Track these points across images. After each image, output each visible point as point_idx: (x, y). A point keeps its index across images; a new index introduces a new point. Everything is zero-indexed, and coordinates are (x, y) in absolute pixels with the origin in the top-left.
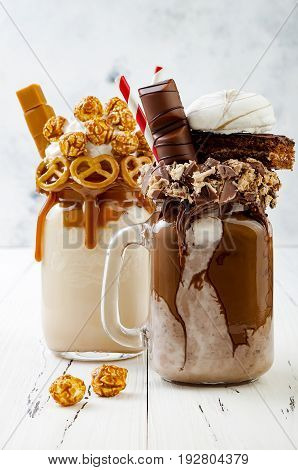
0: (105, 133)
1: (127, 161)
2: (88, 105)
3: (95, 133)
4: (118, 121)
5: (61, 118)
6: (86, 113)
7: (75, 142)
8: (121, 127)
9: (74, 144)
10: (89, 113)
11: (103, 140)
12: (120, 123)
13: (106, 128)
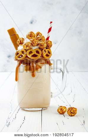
0: (37, 42)
1: (43, 50)
2: (31, 34)
3: (33, 43)
4: (40, 39)
5: (22, 38)
6: (30, 37)
7: (28, 45)
8: (41, 41)
9: (28, 46)
10: (31, 37)
11: (36, 45)
12: (41, 40)
13: (37, 41)
